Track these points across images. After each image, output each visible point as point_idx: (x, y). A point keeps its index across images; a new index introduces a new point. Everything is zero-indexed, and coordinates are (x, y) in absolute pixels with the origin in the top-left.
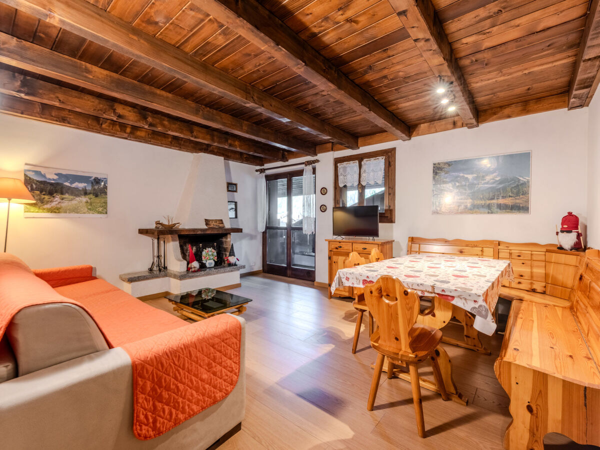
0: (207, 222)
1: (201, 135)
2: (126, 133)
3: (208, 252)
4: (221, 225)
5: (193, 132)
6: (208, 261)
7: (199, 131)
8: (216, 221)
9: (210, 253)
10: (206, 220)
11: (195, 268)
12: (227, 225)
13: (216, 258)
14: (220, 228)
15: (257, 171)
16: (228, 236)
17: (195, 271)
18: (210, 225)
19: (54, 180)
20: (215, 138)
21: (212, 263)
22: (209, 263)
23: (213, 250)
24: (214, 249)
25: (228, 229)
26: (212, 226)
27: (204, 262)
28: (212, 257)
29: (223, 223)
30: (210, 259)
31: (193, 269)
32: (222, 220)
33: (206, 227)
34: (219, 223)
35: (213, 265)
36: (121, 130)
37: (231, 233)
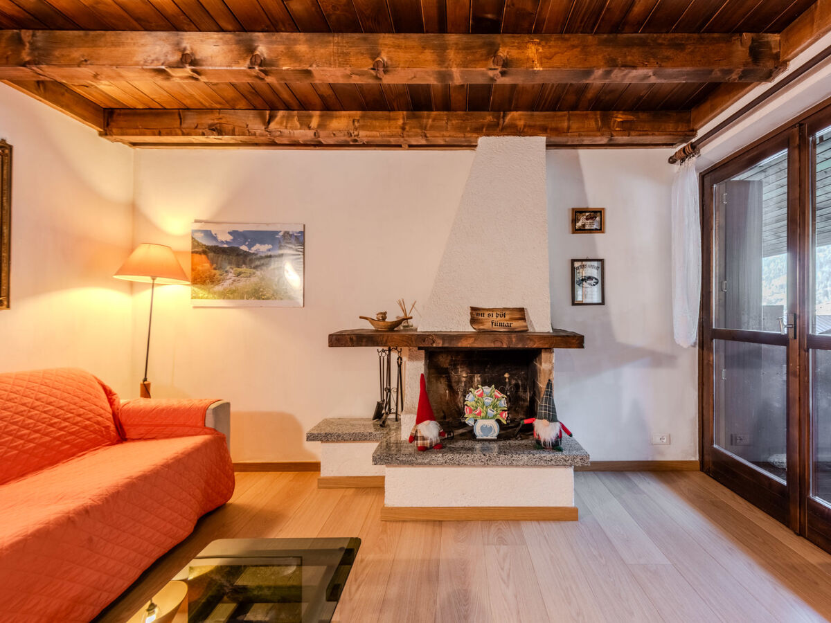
0: (476, 314)
1: (402, 56)
2: (309, 128)
3: (481, 395)
4: (516, 324)
5: (378, 55)
6: (480, 423)
7: (399, 47)
8: (502, 312)
9: (488, 401)
10: (473, 309)
11: (424, 439)
12: (540, 324)
13: (505, 415)
14: (512, 331)
15: (672, 160)
16: (544, 355)
17: (423, 449)
18: (481, 323)
19: (227, 242)
20: (451, 54)
21: (491, 429)
22: (482, 428)
23: (497, 393)
24: (502, 391)
25: (543, 337)
26: (487, 326)
27: (470, 422)
28: (491, 412)
29: (523, 319)
30: (486, 418)
31: (420, 442)
32: (522, 310)
33: (470, 329)
34: (512, 319)
35: (494, 435)
36: (301, 124)
37: (555, 349)
